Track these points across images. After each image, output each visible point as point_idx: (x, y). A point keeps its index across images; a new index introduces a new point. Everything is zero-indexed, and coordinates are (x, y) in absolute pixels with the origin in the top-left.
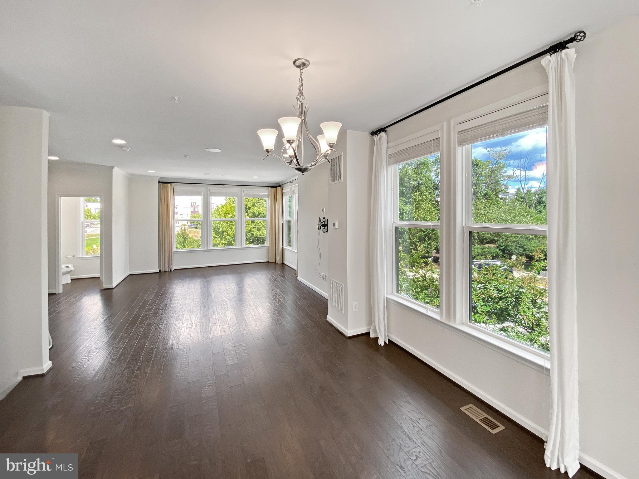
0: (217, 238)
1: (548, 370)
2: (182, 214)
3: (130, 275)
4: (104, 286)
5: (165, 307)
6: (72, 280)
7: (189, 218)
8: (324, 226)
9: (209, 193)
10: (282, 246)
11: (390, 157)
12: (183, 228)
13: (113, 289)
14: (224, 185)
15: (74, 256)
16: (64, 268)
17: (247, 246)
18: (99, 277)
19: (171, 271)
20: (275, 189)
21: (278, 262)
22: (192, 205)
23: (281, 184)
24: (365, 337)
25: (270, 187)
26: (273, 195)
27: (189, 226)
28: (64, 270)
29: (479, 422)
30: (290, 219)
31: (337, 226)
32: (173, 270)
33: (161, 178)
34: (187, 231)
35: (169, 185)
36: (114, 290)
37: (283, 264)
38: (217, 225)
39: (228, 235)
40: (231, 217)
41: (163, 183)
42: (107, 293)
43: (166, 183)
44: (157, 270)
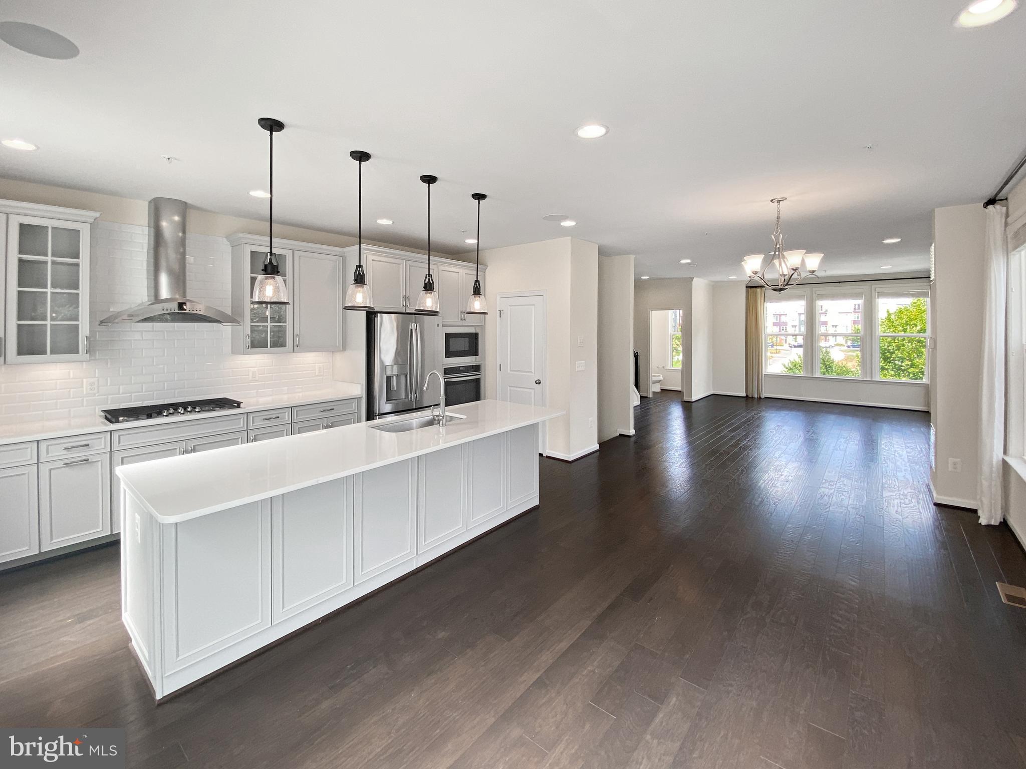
0: (887, 369)
2: (836, 326)
3: (712, 394)
4: (684, 398)
6: (661, 389)
7: (849, 331)
9: (814, 295)
13: (692, 402)
14: (840, 282)
15: (663, 367)
16: (654, 376)
18: (681, 391)
22: (855, 309)
27: (849, 347)
28: (654, 379)
32: (762, 397)
35: (759, 290)
36: (693, 404)
39: (912, 366)
40: (919, 332)
41: (751, 287)
42: (687, 406)
43: (756, 287)
44: (744, 395)
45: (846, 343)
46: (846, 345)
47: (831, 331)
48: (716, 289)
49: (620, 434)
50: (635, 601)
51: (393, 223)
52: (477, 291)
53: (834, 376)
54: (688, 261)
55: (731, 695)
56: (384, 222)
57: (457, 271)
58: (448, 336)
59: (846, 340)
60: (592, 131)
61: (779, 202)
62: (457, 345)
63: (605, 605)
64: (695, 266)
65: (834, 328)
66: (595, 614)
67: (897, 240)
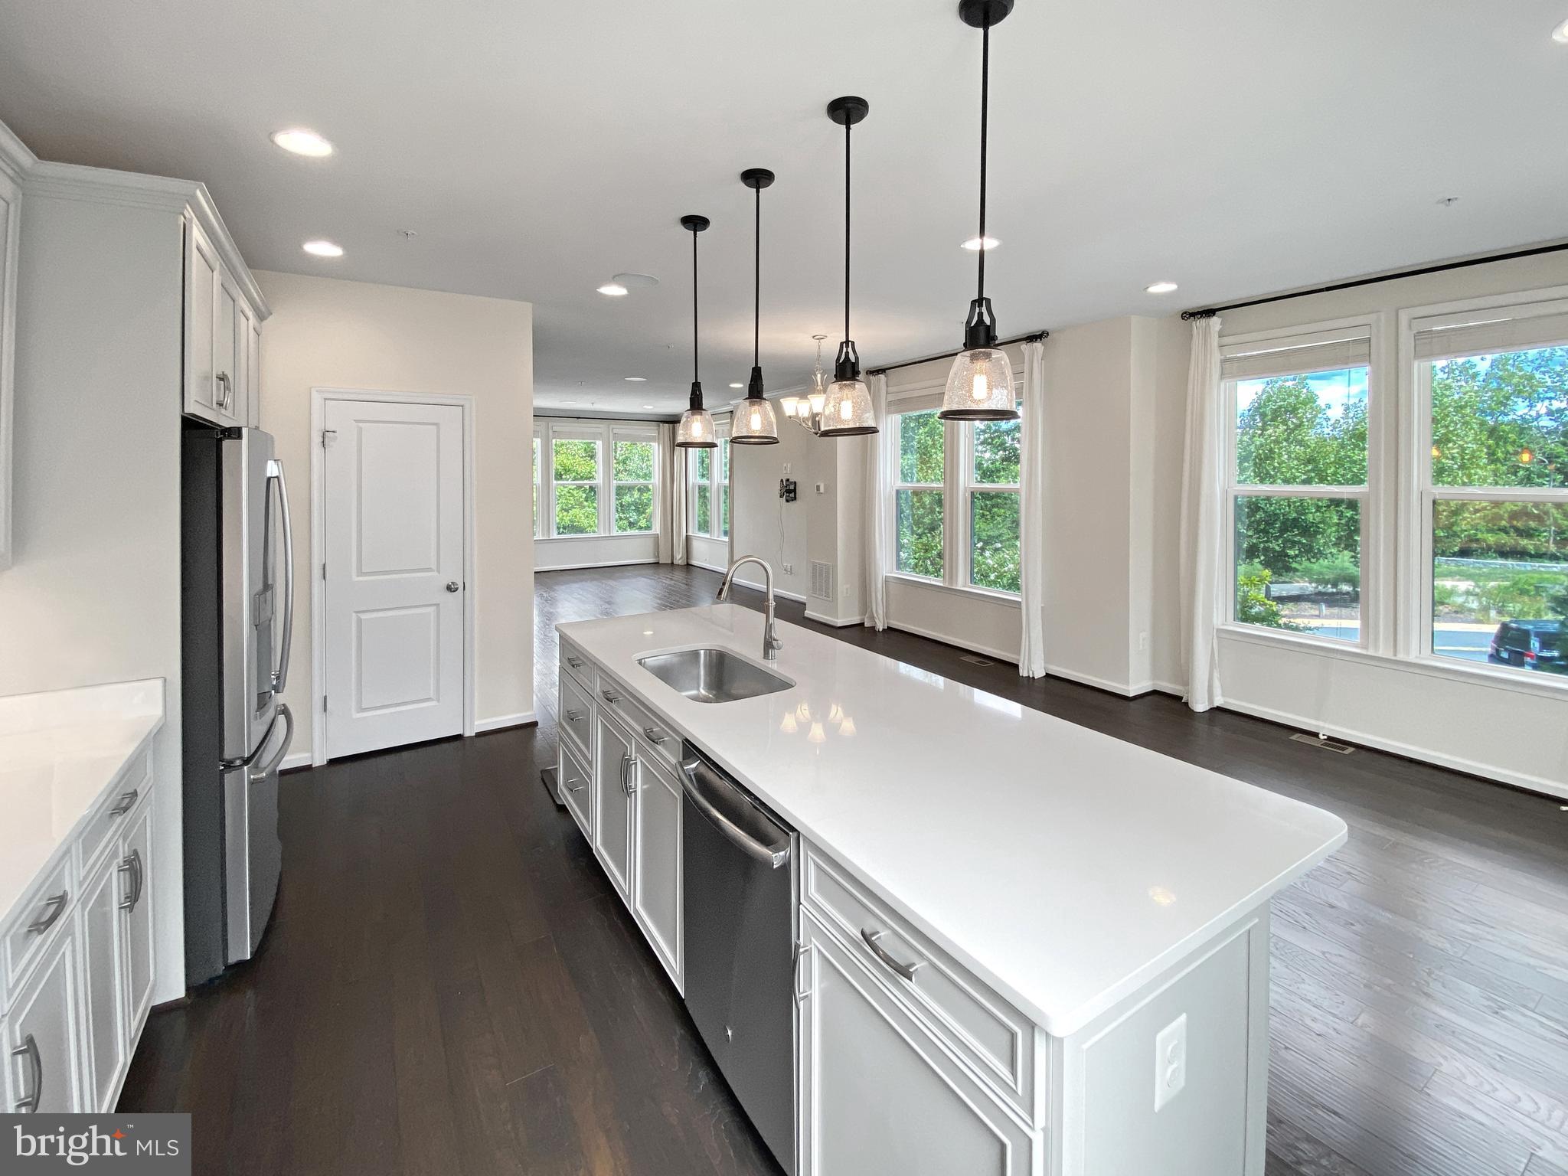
1: (1019, 603)
8: (790, 491)
9: (551, 433)
10: (687, 532)
11: (889, 404)
17: (620, 533)
20: (671, 425)
21: (680, 561)
25: (661, 422)
26: (666, 437)
30: (705, 482)
31: (822, 490)
37: (688, 563)
61: (820, 339)
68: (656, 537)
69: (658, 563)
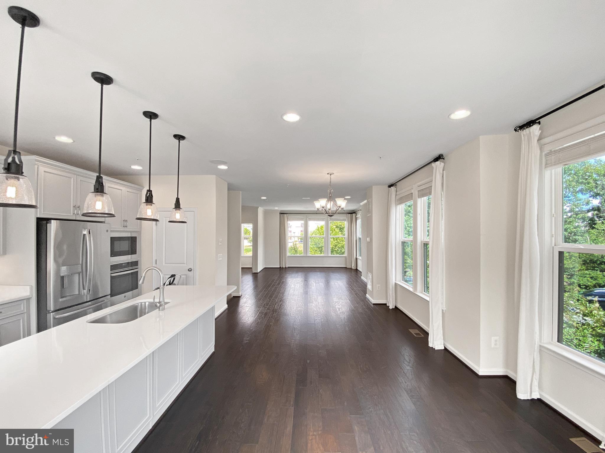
1: (429, 302)
2: (294, 233)
3: (265, 268)
4: (253, 271)
5: (283, 282)
7: (299, 235)
9: (307, 219)
10: (356, 256)
11: (397, 200)
12: (295, 244)
13: (258, 273)
14: (317, 213)
18: (251, 268)
19: (286, 267)
20: (351, 215)
21: (353, 268)
22: (301, 225)
23: (355, 211)
24: (384, 306)
25: (348, 213)
26: (349, 219)
27: (299, 242)
29: (414, 334)
32: (287, 267)
33: (281, 211)
34: (297, 246)
35: (285, 215)
36: (258, 274)
37: (357, 269)
38: (318, 242)
41: (282, 213)
42: (255, 275)
43: (284, 214)
44: (279, 267)
45: (298, 240)
46: (298, 241)
47: (293, 235)
48: (266, 213)
49: (233, 296)
50: (306, 387)
51: (74, 142)
52: (177, 205)
53: (298, 255)
54: (265, 198)
55: (373, 412)
56: (64, 139)
57: (121, 189)
58: (113, 239)
59: (298, 239)
60: (292, 117)
61: (331, 174)
62: (120, 246)
63: (293, 395)
64: (267, 201)
65: (294, 234)
66: (292, 403)
67: (350, 197)
68: (345, 257)
69: (346, 267)
